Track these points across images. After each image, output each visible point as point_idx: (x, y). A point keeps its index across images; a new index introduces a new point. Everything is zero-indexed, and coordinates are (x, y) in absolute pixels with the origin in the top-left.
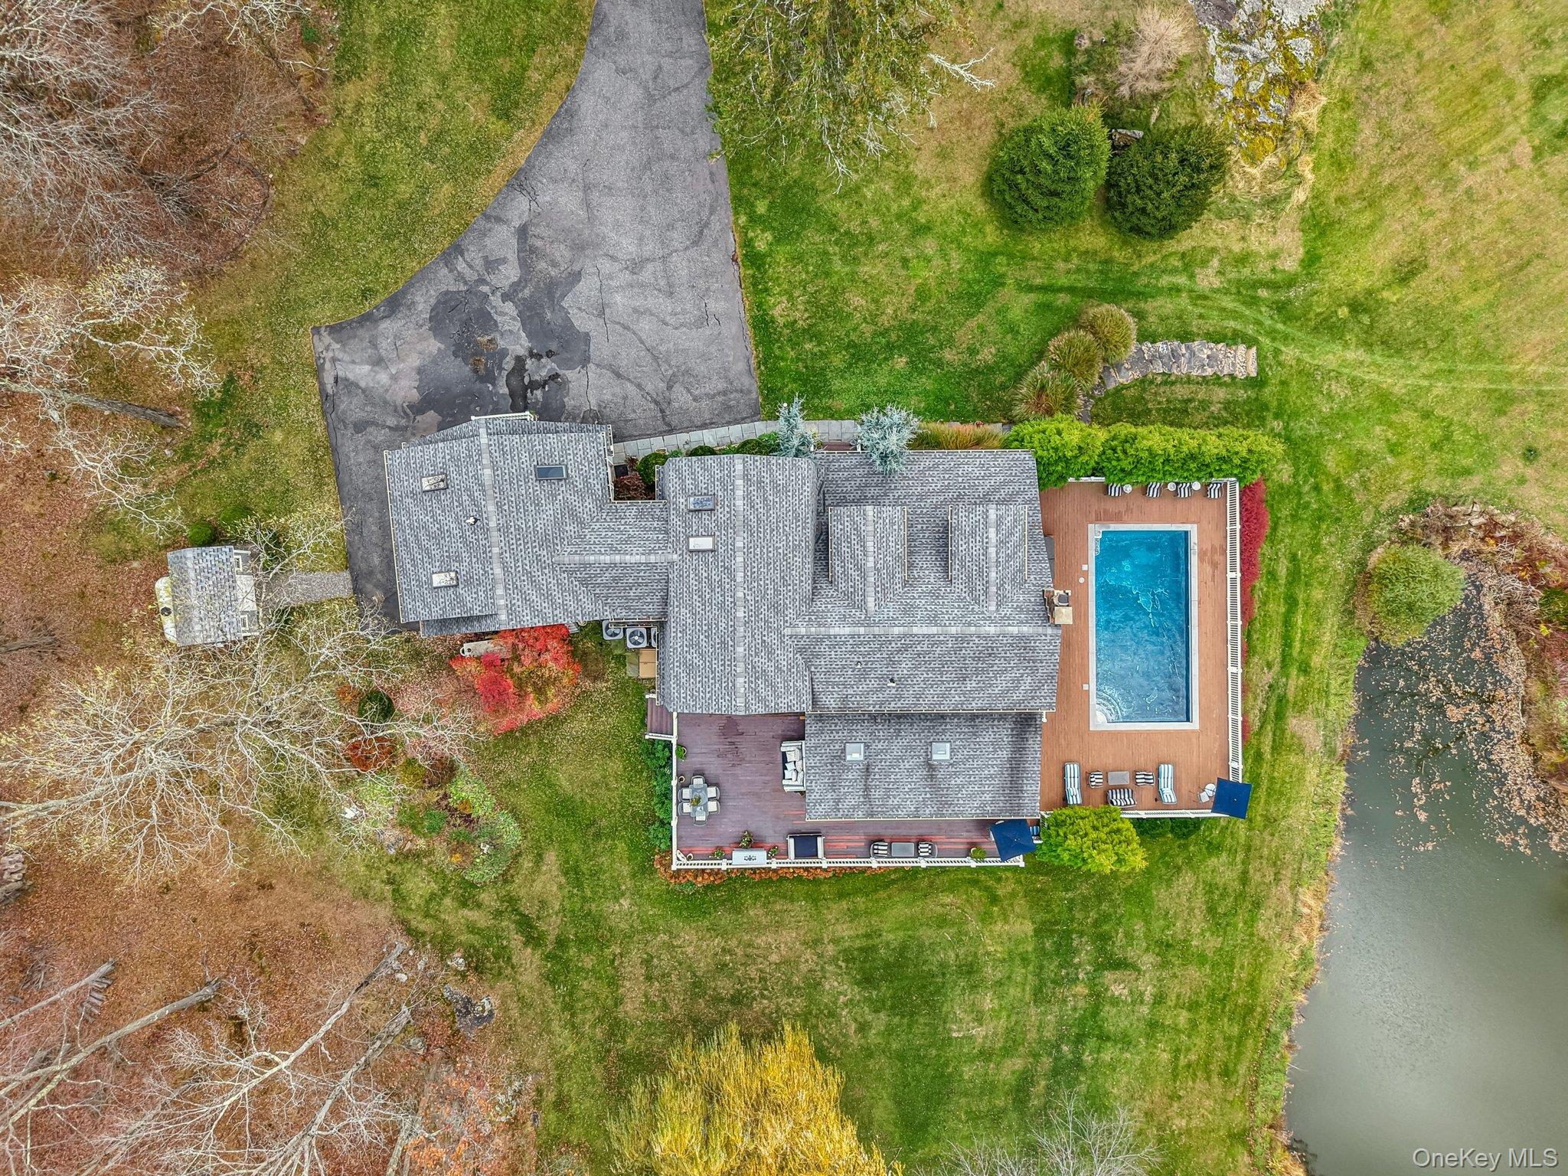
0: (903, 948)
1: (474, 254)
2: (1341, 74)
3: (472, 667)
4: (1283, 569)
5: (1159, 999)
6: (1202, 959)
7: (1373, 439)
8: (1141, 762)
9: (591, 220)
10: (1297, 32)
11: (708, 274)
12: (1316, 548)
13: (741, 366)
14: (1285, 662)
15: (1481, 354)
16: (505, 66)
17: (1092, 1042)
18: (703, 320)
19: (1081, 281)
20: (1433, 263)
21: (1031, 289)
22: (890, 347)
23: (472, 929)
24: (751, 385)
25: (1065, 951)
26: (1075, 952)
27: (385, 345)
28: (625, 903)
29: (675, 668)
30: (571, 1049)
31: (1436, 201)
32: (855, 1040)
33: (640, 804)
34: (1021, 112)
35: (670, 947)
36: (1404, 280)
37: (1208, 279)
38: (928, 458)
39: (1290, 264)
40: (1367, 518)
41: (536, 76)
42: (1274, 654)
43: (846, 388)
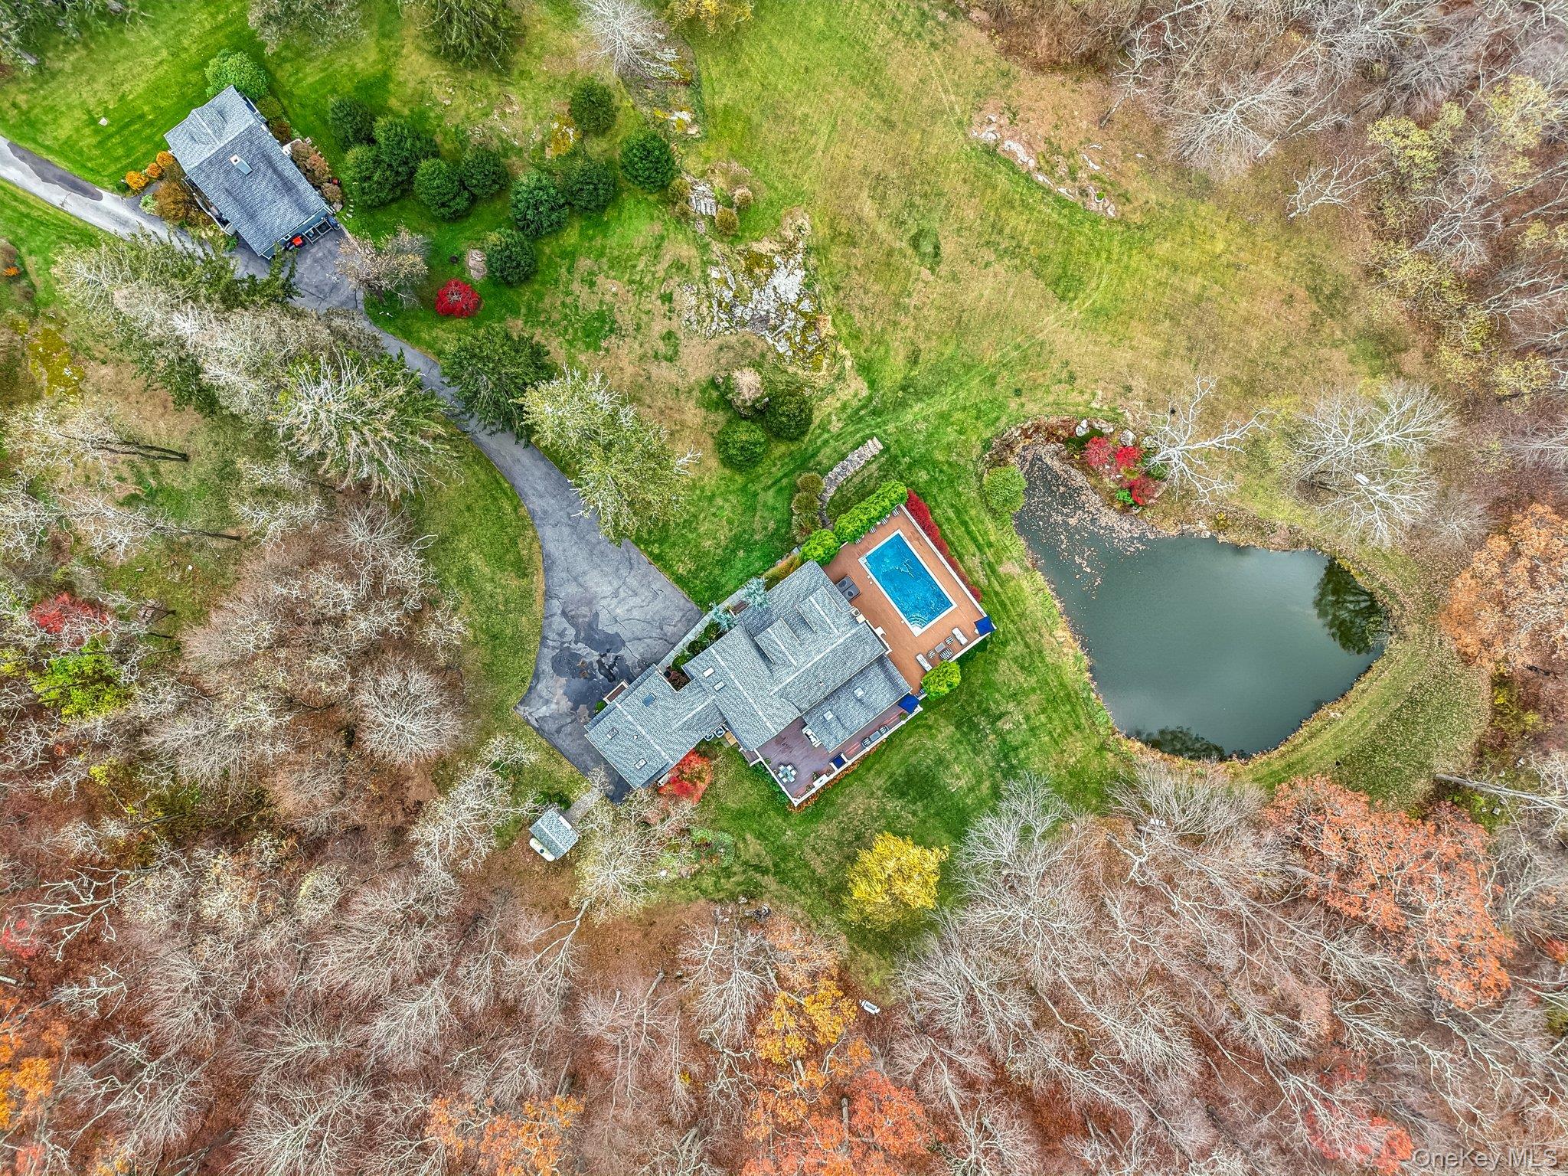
0: (908, 772)
1: (552, 636)
2: (830, 301)
3: (669, 787)
4: (951, 514)
5: (1027, 718)
6: (1033, 690)
7: (950, 435)
8: (945, 634)
9: (586, 589)
10: (799, 301)
11: (645, 576)
12: (959, 495)
13: (683, 601)
14: (980, 548)
15: (968, 368)
16: (510, 557)
17: (1012, 754)
18: (655, 596)
19: (786, 469)
20: (922, 347)
21: (769, 488)
22: (733, 551)
23: (739, 884)
24: (692, 605)
25: (974, 727)
26: (979, 724)
27: (544, 694)
28: (789, 833)
29: (743, 736)
30: (809, 902)
31: (905, 321)
32: (915, 820)
33: (766, 793)
34: (715, 423)
35: (818, 837)
36: (916, 362)
37: (835, 426)
38: (777, 589)
39: (865, 392)
40: (971, 467)
41: (525, 552)
42: (973, 548)
43: (728, 579)
